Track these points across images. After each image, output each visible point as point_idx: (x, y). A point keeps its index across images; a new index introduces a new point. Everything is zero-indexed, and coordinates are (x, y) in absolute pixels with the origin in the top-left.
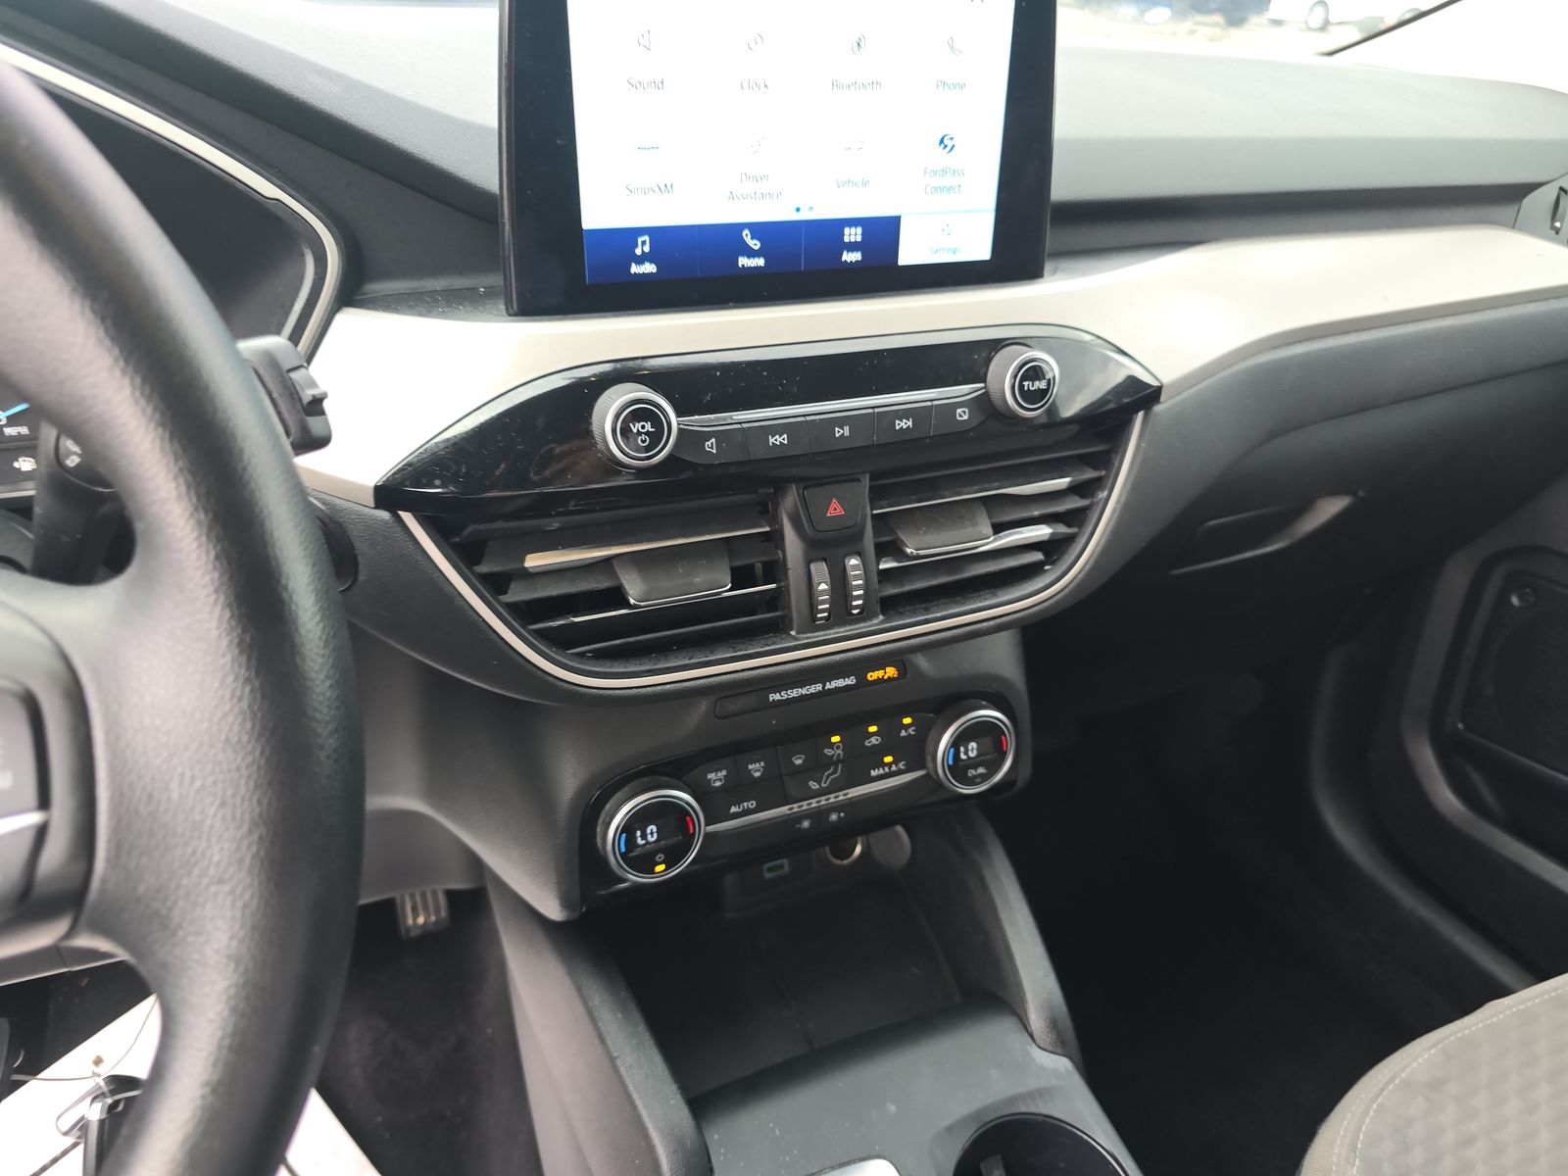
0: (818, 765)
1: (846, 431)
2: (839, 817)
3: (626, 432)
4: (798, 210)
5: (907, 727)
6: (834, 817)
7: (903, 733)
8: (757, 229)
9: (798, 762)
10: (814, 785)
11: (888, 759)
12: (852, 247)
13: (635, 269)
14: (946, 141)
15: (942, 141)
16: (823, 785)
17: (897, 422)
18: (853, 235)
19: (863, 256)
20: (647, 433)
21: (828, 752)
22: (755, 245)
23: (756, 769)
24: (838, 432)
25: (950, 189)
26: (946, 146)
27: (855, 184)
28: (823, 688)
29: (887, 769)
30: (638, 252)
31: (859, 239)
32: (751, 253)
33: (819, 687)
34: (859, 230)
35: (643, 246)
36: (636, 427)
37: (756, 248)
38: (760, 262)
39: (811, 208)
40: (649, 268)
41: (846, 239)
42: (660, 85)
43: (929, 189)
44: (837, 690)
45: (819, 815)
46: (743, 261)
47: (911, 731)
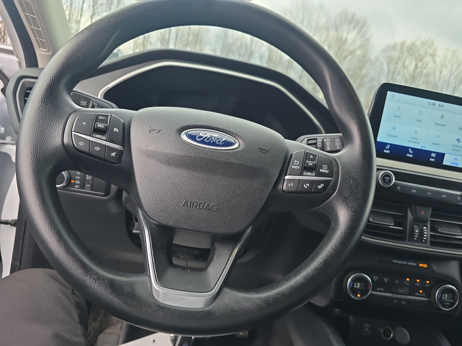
0: (402, 285)
1: (430, 194)
2: (405, 303)
3: (384, 178)
4: (422, 147)
5: (427, 284)
6: (403, 303)
7: (426, 285)
8: (413, 149)
9: (397, 282)
10: (400, 290)
11: (421, 291)
12: (433, 158)
13: (385, 151)
14: (458, 140)
15: (457, 140)
16: (403, 291)
17: (443, 195)
18: (433, 155)
19: (435, 160)
20: (388, 180)
21: (405, 282)
22: (411, 152)
23: (386, 280)
24: (428, 193)
25: (458, 150)
26: (458, 141)
27: (436, 144)
28: (407, 263)
29: (420, 294)
30: (386, 148)
31: (435, 156)
32: (410, 154)
33: (406, 263)
34: (435, 154)
35: (388, 147)
36: (386, 178)
37: (411, 153)
38: (412, 156)
39: (425, 147)
40: (388, 152)
41: (432, 156)
42: (399, 117)
43: (453, 149)
44: (411, 265)
45: (400, 300)
46: (408, 155)
47: (428, 285)
